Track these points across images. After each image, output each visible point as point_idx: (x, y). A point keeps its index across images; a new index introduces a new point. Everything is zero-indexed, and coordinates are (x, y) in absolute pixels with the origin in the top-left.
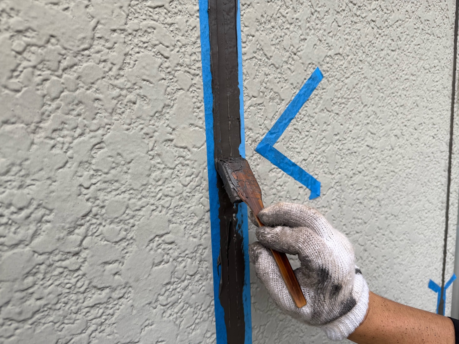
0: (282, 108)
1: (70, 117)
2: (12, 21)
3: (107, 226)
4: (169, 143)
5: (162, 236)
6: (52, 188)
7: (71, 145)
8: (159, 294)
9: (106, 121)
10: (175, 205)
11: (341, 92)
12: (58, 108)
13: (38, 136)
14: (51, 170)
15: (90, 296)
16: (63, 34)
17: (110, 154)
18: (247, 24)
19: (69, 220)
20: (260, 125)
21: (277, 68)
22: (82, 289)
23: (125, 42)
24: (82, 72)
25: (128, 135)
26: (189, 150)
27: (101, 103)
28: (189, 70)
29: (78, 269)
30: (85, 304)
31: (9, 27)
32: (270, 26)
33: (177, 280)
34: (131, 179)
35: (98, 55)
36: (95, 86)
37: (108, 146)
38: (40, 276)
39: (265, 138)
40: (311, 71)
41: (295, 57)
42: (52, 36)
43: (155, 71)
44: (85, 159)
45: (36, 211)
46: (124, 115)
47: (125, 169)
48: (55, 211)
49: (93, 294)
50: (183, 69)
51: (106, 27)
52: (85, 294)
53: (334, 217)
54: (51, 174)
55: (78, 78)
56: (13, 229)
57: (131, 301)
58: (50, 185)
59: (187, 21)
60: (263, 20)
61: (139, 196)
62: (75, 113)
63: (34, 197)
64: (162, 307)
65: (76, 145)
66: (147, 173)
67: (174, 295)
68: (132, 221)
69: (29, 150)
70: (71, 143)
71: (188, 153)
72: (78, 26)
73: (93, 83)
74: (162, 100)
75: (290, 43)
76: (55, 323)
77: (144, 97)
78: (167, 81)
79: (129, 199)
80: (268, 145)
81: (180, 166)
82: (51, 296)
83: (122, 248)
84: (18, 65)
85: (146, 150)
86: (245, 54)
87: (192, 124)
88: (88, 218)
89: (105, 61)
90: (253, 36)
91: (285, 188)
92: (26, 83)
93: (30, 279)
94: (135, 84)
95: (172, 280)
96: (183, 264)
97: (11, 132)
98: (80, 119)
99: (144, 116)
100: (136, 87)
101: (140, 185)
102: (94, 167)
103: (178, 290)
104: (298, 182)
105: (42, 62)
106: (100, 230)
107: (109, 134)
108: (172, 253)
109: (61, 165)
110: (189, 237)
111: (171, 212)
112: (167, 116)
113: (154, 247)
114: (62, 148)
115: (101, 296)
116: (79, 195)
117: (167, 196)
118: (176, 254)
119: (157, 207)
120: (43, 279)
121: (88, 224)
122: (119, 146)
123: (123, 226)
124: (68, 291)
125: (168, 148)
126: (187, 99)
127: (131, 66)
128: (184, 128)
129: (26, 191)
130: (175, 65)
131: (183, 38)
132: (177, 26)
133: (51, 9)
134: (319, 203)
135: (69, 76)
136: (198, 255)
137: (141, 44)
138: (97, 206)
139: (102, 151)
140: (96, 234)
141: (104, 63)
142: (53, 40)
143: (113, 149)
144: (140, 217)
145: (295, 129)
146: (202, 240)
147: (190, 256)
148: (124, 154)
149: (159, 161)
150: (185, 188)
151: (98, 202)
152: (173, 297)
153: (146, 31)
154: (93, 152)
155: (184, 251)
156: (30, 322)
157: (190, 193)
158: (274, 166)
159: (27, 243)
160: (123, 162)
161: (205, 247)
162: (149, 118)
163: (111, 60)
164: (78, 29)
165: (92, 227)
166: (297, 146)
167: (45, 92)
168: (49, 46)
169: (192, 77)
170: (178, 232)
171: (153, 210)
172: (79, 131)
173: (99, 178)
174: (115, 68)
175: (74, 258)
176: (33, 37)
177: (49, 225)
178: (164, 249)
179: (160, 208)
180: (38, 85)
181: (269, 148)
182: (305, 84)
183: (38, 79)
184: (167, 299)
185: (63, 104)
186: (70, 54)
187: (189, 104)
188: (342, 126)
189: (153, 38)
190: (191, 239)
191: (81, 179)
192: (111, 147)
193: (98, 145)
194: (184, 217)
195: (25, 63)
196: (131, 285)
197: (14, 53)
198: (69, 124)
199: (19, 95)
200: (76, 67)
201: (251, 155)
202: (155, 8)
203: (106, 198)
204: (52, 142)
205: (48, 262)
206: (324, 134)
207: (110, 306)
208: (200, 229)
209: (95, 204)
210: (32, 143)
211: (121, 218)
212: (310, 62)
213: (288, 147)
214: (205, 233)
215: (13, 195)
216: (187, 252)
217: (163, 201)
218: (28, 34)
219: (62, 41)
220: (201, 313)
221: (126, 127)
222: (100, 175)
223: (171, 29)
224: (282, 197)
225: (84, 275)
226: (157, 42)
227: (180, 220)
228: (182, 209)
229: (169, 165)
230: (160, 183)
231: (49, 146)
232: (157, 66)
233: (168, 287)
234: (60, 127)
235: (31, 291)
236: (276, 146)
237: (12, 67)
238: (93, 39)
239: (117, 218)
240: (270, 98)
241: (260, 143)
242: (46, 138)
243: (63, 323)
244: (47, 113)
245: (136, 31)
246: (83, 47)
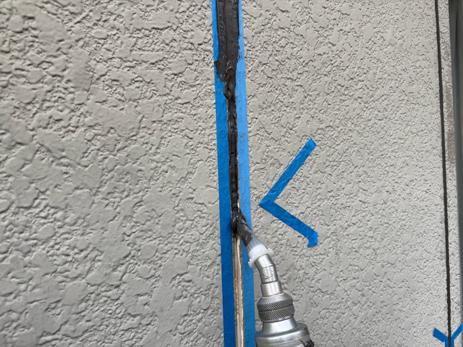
0: (281, 171)
1: (121, 183)
2: (87, 120)
3: (141, 265)
4: (190, 201)
5: (182, 275)
6: (104, 235)
7: (120, 204)
8: (178, 324)
9: (145, 185)
10: (193, 250)
11: (333, 156)
12: (112, 177)
13: (97, 197)
14: (104, 222)
15: (125, 321)
16: (119, 126)
17: (146, 210)
18: (251, 110)
19: (114, 260)
20: (263, 185)
21: (277, 141)
22: (120, 315)
23: (161, 129)
24: (130, 152)
25: (160, 195)
26: (205, 206)
27: (142, 173)
28: (207, 146)
29: (118, 299)
30: (121, 328)
31: (84, 124)
32: (270, 110)
33: (193, 313)
34: (160, 228)
35: (143, 139)
36: (139, 161)
37: (145, 204)
38: (91, 303)
39: (267, 195)
40: (305, 142)
41: (291, 132)
42: (112, 128)
43: (182, 149)
44: (129, 214)
45: (92, 253)
46: (158, 181)
47: (157, 221)
48: (105, 253)
49: (128, 320)
50: (202, 146)
51: (149, 120)
52: (122, 320)
53: (332, 264)
54: (104, 225)
55: (128, 156)
56: (75, 266)
57: (156, 328)
58: (103, 233)
59: (206, 112)
60: (265, 106)
61: (166, 242)
62: (124, 180)
63: (91, 242)
64: (181, 335)
65: (123, 204)
66: (173, 224)
67: (190, 325)
68: (159, 262)
69: (90, 207)
70: (119, 202)
71: (205, 208)
72: (129, 120)
73: (138, 159)
74: (186, 169)
75: (286, 121)
76: (98, 342)
77: (173, 167)
78: (190, 155)
79: (159, 245)
80: (270, 201)
81: (198, 218)
82: (97, 319)
83: (151, 284)
84: (88, 149)
85: (173, 206)
86: (250, 132)
87: (208, 186)
88: (128, 259)
89: (147, 143)
90: (257, 119)
91: (285, 237)
92: (92, 161)
93: (84, 305)
94: (167, 158)
95: (189, 313)
96: (198, 300)
97: (80, 195)
98: (127, 184)
99: (173, 181)
100: (168, 161)
101: (167, 233)
102: (134, 220)
103: (194, 321)
104: (297, 232)
105: (104, 146)
106: (136, 268)
107: (147, 195)
108: (190, 290)
109: (111, 218)
110: (203, 277)
111: (190, 255)
112: (190, 180)
113: (176, 284)
114: (113, 206)
115: (133, 322)
116: (123, 241)
117: (187, 242)
118: (193, 291)
119: (179, 251)
120: (92, 305)
121: (127, 263)
122: (154, 204)
123: (153, 265)
124: (109, 316)
125: (189, 204)
126: (205, 167)
127: (165, 146)
128: (202, 189)
129: (86, 237)
130: (197, 143)
131: (203, 124)
132: (199, 116)
133: (112, 110)
134: (317, 251)
135: (121, 155)
136: (210, 292)
137: (173, 130)
138: (135, 249)
139: (141, 207)
140: (133, 272)
141: (146, 145)
142: (112, 131)
143: (149, 207)
144: (166, 259)
145: (293, 187)
146: (214, 280)
147: (204, 293)
148: (157, 210)
149: (182, 214)
150: (201, 236)
151: (136, 246)
152: (190, 327)
153: (176, 121)
154: (135, 208)
155: (200, 289)
156: (81, 339)
157: (205, 240)
158: (275, 218)
159: (83, 276)
160: (156, 216)
161: (216, 286)
162: (176, 182)
163: (151, 143)
164: (129, 122)
165: (130, 266)
166: (295, 202)
167: (104, 166)
168: (109, 135)
169: (209, 151)
170: (195, 272)
171: (176, 254)
172: (126, 193)
173: (138, 228)
174: (154, 148)
175: (116, 290)
176: (99, 130)
177: (100, 263)
178: (183, 286)
179: (181, 252)
180: (100, 162)
181: (270, 203)
182: (300, 152)
183: (100, 158)
184: (184, 329)
185: (116, 174)
186: (123, 139)
187: (206, 171)
188: (335, 185)
189: (182, 125)
190: (205, 278)
191: (125, 229)
192: (148, 204)
193: (139, 204)
194: (200, 260)
195: (93, 147)
196: (157, 314)
197: (86, 141)
198: (119, 189)
199: (87, 169)
200: (126, 148)
201: (256, 209)
202: (183, 104)
203: (142, 243)
204: (107, 202)
205: (96, 292)
206: (318, 191)
207: (140, 331)
208: (213, 270)
209: (134, 248)
210: (93, 203)
211: (152, 259)
212: (304, 134)
213: (287, 202)
214: (217, 274)
215: (77, 240)
216: (201, 290)
217: (184, 246)
218: (96, 128)
219: (118, 131)
220: (212, 343)
221: (159, 189)
222: (139, 226)
223: (195, 118)
224: (283, 245)
225: (122, 304)
226: (184, 128)
227: (197, 262)
228: (199, 253)
229: (190, 217)
230: (182, 231)
231: (104, 205)
232: (184, 145)
233: (186, 318)
234: (113, 191)
235: (83, 314)
236: (277, 201)
237: (84, 151)
238: (139, 128)
239: (149, 259)
240: (271, 164)
241: (263, 200)
242: (103, 199)
243: (104, 342)
244: (104, 181)
245: (170, 121)
246: (132, 134)
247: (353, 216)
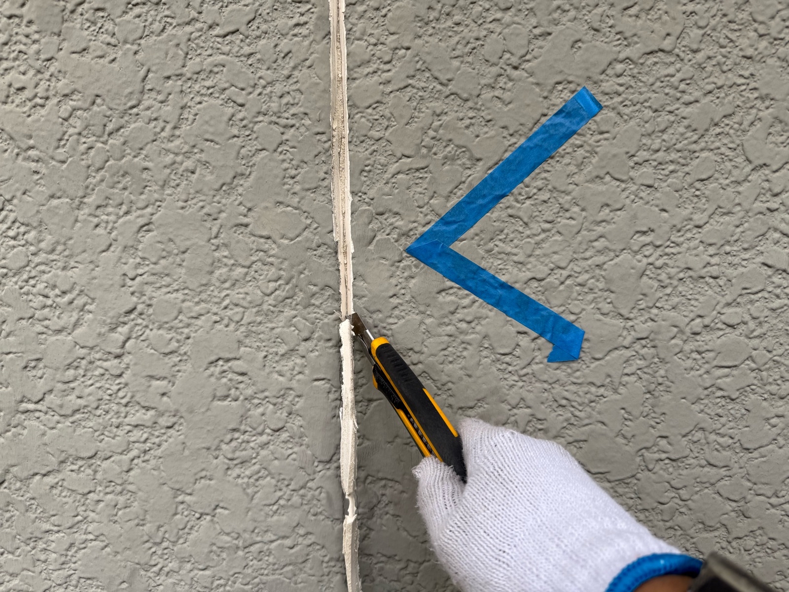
0: (477, 174)
1: (116, 191)
2: (60, 84)
3: (155, 331)
4: (242, 229)
5: (228, 360)
6: (95, 273)
7: (116, 225)
8: (222, 441)
9: (156, 196)
10: (249, 320)
11: (665, 137)
12: (102, 181)
13: (82, 212)
14: (94, 253)
15: (133, 412)
16: (109, 91)
17: (159, 239)
18: (392, 30)
19: (111, 314)
20: (419, 207)
21: (467, 100)
22: (124, 401)
23: (182, 91)
24: (128, 136)
25: (182, 215)
26: (275, 242)
27: (150, 173)
28: (278, 120)
29: (120, 376)
30: (127, 420)
31: (57, 92)
32: (449, 23)
33: (250, 429)
34: (185, 274)
35: (148, 113)
36: (144, 152)
37: (157, 228)
38: (81, 372)
39: (430, 231)
40: (561, 98)
41: (515, 74)
42: (97, 96)
43: (222, 126)
44: (130, 243)
45: (79, 298)
46: (179, 189)
47: (178, 260)
48: (97, 301)
49: (137, 411)
50: (267, 119)
51: (158, 75)
52: (128, 409)
53: (629, 413)
54: (94, 258)
55: (124, 143)
56: (57, 313)
57: (182, 437)
58: (93, 270)
59: (276, 46)
60: (433, 15)
61: (197, 300)
62: (120, 186)
63: (77, 281)
64: (227, 461)
65: (120, 225)
66: (208, 269)
67: (245, 449)
68: (186, 331)
69: (73, 227)
70: (115, 222)
71: (274, 246)
72: (124, 79)
73: (141, 149)
74: (232, 167)
75: (500, 48)
76: (96, 431)
77: (206, 163)
78: (241, 139)
79: (183, 301)
80: (436, 244)
81: (259, 264)
82: (90, 398)
83: (172, 364)
84: (64, 133)
85: (206, 237)
86: (389, 82)
87: (281, 203)
88: (132, 316)
89: (156, 119)
90: (408, 49)
91: (479, 328)
92: (71, 153)
93: (71, 372)
94: (194, 146)
95: (243, 428)
96: (260, 410)
97: (56, 207)
98: (126, 193)
99: (205, 190)
100: (196, 151)
101: (197, 284)
102: (140, 254)
103: (252, 444)
104: (514, 322)
105: (86, 127)
106: (146, 334)
107: (159, 213)
108: (244, 389)
109: (104, 248)
110: (271, 372)
111: (243, 329)
112: (240, 190)
113: (217, 373)
114: (106, 228)
115: (145, 417)
116: (123, 286)
117: (237, 305)
118: (249, 392)
119: (222, 319)
120: (84, 376)
121: (132, 323)
122: (171, 230)
123: (174, 334)
124: (108, 398)
125: (240, 237)
126: (272, 164)
127: (189, 123)
128: (266, 208)
129: (70, 273)
130: (254, 114)
131: (269, 72)
132: (258, 56)
133: (97, 63)
134: (578, 373)
135: (115, 141)
136: (286, 403)
137: (204, 91)
138: (143, 303)
139: (151, 234)
140: (142, 338)
141: (155, 122)
142: (99, 101)
143: (163, 234)
144: (197, 328)
145: (510, 216)
146: (294, 382)
147: (274, 400)
148: (177, 241)
149: (226, 253)
150: (266, 298)
151: (144, 298)
152: (244, 453)
153: (211, 71)
154: (140, 235)
155: (263, 391)
156: (71, 419)
157: (275, 306)
158: (449, 283)
159: (69, 331)
160: (176, 251)
161: (299, 393)
162: (212, 193)
163: (163, 118)
164: (124, 83)
165: (137, 328)
166: (515, 251)
167: (90, 162)
168: (95, 108)
169: (282, 130)
170: (252, 361)
171: (216, 322)
172: (124, 208)
173: (146, 269)
174: (169, 127)
175: (117, 361)
176: (79, 100)
177: (91, 316)
178: (230, 380)
179: (226, 321)
180: (83, 154)
181: (439, 249)
182: (544, 126)
183: (83, 148)
184: (234, 451)
185: (107, 175)
186: (116, 114)
187: (275, 172)
188: (665, 214)
189: (221, 80)
190: (276, 376)
191: (126, 267)
192: (162, 230)
193: (146, 227)
194: (263, 341)
195: (71, 131)
196: (184, 415)
197: (60, 120)
198: (114, 200)
199: (65, 166)
200: (122, 130)
201: (397, 258)
202: (225, 36)
203: (154, 294)
204: (96, 220)
205: (88, 358)
206: (600, 229)
207: (156, 433)
208: (291, 364)
209: (141, 301)
210: (76, 221)
211: (172, 324)
212: (559, 78)
213: (489, 251)
214: (300, 373)
215: (57, 276)
216: (266, 394)
217: (232, 312)
218: (74, 97)
219: (107, 100)
220: (289, 492)
221: (181, 204)
222: (148, 265)
223: (250, 62)
224: (469, 344)
225: (126, 385)
226: (226, 85)
227: (258, 344)
228: (261, 328)
229: (241, 261)
230: (227, 285)
231: (93, 225)
232: (225, 118)
233: (236, 435)
234: (104, 203)
235: (72, 385)
236: (457, 247)
237: (58, 136)
238: (142, 92)
239: (167, 323)
240: (446, 158)
241: (418, 240)
242: (90, 215)
243: (103, 434)
244: (91, 186)
245: (198, 73)
246: (130, 104)
247: (728, 305)
